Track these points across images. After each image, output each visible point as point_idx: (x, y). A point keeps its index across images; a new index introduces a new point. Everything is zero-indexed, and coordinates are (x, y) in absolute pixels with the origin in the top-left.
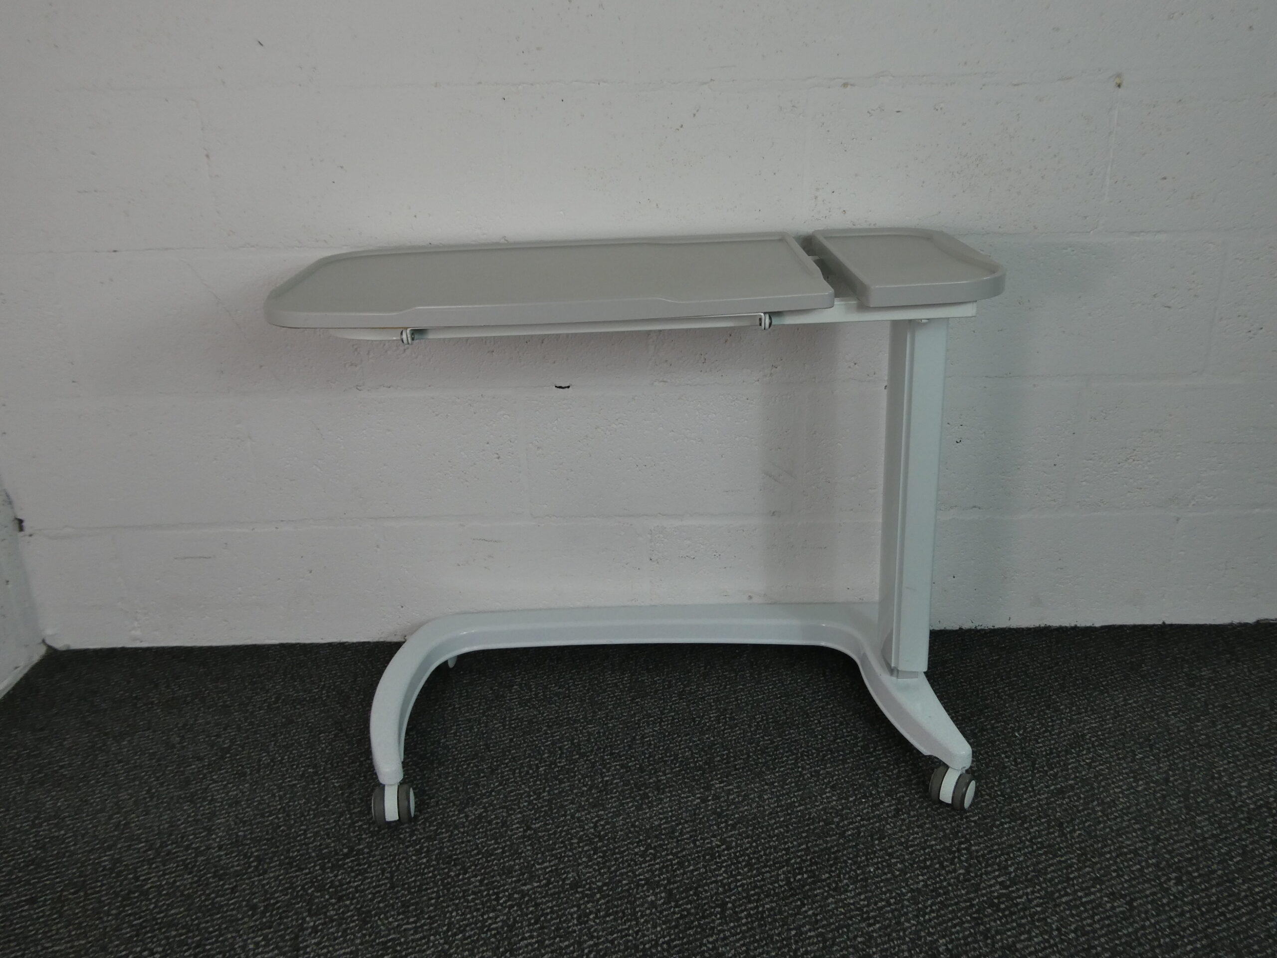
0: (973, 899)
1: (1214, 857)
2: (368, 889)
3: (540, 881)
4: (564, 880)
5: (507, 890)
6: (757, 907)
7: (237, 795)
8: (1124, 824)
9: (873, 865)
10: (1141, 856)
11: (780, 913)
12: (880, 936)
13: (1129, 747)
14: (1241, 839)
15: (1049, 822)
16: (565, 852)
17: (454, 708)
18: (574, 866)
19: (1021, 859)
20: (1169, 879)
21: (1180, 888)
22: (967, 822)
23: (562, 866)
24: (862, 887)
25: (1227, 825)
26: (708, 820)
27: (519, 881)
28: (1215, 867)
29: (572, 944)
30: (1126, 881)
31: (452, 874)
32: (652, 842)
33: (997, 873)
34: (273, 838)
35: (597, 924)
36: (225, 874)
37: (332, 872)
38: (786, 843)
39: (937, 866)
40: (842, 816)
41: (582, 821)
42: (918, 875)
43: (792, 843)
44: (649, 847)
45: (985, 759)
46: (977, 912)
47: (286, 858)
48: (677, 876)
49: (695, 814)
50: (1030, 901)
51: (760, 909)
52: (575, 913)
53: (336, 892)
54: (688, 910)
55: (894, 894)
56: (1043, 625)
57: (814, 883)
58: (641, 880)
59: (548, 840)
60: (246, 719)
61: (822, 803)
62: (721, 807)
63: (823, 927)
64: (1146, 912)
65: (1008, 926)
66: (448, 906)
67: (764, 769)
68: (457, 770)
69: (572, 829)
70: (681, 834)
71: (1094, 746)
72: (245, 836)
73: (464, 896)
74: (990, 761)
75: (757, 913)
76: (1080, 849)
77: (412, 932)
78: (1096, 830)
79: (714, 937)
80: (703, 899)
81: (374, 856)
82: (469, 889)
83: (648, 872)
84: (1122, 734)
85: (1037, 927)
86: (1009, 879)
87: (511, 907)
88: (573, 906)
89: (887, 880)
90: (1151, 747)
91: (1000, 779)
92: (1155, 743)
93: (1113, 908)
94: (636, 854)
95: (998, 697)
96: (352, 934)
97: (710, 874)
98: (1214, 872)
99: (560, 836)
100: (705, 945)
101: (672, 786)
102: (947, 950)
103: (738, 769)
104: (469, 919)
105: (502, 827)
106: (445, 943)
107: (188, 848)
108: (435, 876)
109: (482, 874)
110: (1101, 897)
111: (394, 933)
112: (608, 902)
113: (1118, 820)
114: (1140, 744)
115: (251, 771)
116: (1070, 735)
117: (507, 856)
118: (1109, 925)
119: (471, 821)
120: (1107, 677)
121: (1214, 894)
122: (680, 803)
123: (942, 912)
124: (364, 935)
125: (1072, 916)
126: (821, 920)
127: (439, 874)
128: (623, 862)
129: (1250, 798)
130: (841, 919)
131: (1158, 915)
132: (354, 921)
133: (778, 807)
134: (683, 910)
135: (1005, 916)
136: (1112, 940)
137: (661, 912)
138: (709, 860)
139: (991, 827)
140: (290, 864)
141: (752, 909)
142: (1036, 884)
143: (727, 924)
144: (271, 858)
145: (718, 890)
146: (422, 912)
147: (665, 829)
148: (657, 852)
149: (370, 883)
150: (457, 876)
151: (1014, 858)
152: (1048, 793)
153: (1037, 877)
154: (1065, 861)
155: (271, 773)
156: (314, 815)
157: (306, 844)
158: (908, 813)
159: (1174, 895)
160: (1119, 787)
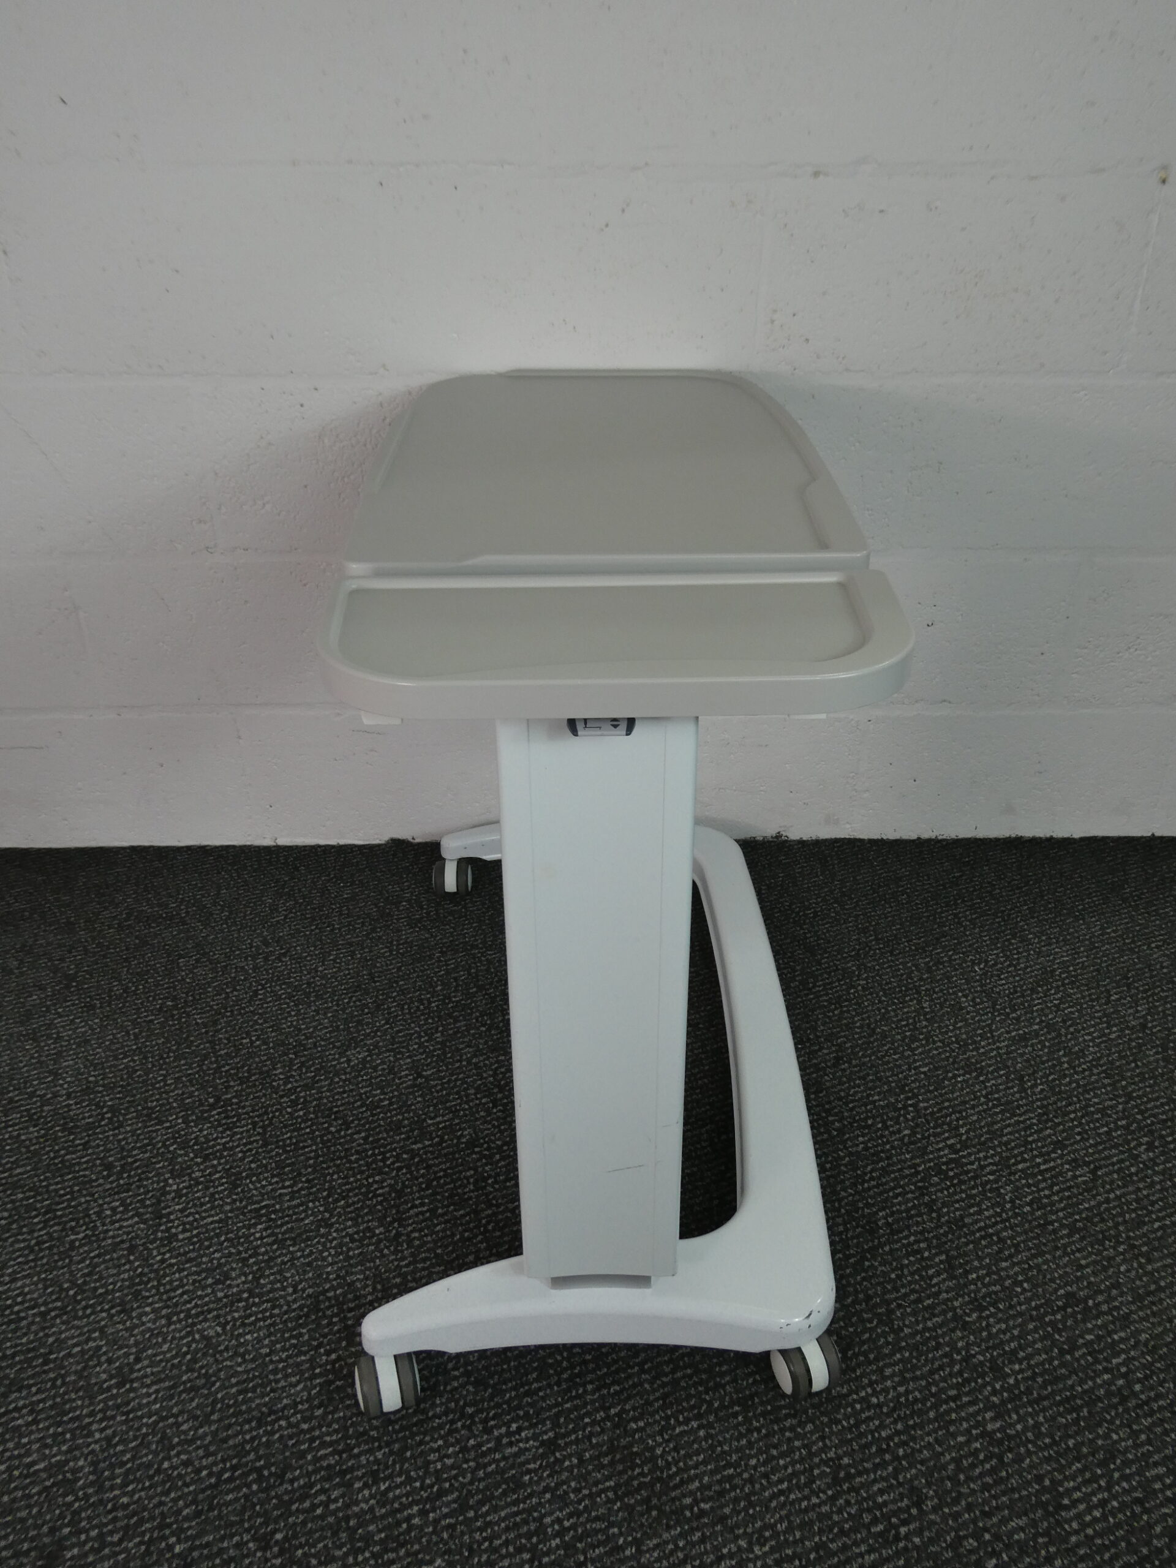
0: (919, 1165)
2: (238, 1146)
3: (432, 1139)
4: (459, 1138)
5: (395, 1149)
7: (86, 1032)
8: (1093, 1078)
10: (1110, 1116)
13: (1105, 986)
15: (1007, 1075)
16: (460, 1104)
18: (469, 1121)
19: (975, 1118)
20: (1140, 1144)
21: (1151, 1154)
22: (916, 1074)
23: (457, 1121)
27: (408, 1138)
29: (468, 1214)
30: (1091, 1146)
31: (333, 1129)
33: (947, 1135)
34: (129, 1084)
35: (496, 1190)
36: (76, 1127)
37: (196, 1126)
39: (880, 1125)
41: (480, 1068)
42: (858, 1136)
45: (939, 998)
46: (922, 1180)
47: (143, 1109)
50: (982, 1167)
52: (471, 1176)
53: (202, 1149)
56: (1013, 836)
59: (441, 1090)
60: (94, 939)
64: (1112, 1182)
65: (957, 1197)
66: (329, 1168)
68: (338, 1005)
69: (468, 1077)
71: (1063, 985)
72: (97, 1082)
73: (346, 1157)
74: (946, 1000)
76: (1042, 1107)
77: (288, 1198)
78: (1059, 1085)
81: (244, 1107)
82: (352, 1148)
84: (1098, 970)
85: (989, 1199)
86: (960, 1142)
87: (399, 1169)
88: (470, 1169)
90: (1128, 986)
91: (956, 1023)
92: (1134, 981)
93: (1075, 1177)
95: (958, 923)
96: (221, 1199)
99: (455, 1086)
104: (351, 1183)
105: (389, 1074)
106: (325, 1211)
107: (31, 1095)
108: (313, 1132)
109: (366, 1130)
110: (1062, 1165)
111: (268, 1199)
113: (1087, 1073)
114: (1115, 982)
115: (101, 1003)
116: (1038, 970)
117: (395, 1109)
118: (1069, 1197)
119: (353, 1067)
120: (1083, 900)
123: (884, 1180)
124: (234, 1201)
125: (1029, 1186)
127: (318, 1130)
131: (1124, 1186)
132: (223, 1184)
135: (953, 1185)
136: (1072, 1215)
139: (943, 1080)
140: (149, 1115)
142: (990, 1148)
144: (127, 1109)
146: (300, 1174)
149: (240, 1139)
150: (338, 1131)
151: (966, 1118)
152: (1009, 1039)
153: (991, 1140)
154: (1024, 1122)
155: (124, 1006)
156: (175, 1057)
157: (166, 1092)
158: (850, 1062)
159: (1144, 1163)
160: (1089, 1034)
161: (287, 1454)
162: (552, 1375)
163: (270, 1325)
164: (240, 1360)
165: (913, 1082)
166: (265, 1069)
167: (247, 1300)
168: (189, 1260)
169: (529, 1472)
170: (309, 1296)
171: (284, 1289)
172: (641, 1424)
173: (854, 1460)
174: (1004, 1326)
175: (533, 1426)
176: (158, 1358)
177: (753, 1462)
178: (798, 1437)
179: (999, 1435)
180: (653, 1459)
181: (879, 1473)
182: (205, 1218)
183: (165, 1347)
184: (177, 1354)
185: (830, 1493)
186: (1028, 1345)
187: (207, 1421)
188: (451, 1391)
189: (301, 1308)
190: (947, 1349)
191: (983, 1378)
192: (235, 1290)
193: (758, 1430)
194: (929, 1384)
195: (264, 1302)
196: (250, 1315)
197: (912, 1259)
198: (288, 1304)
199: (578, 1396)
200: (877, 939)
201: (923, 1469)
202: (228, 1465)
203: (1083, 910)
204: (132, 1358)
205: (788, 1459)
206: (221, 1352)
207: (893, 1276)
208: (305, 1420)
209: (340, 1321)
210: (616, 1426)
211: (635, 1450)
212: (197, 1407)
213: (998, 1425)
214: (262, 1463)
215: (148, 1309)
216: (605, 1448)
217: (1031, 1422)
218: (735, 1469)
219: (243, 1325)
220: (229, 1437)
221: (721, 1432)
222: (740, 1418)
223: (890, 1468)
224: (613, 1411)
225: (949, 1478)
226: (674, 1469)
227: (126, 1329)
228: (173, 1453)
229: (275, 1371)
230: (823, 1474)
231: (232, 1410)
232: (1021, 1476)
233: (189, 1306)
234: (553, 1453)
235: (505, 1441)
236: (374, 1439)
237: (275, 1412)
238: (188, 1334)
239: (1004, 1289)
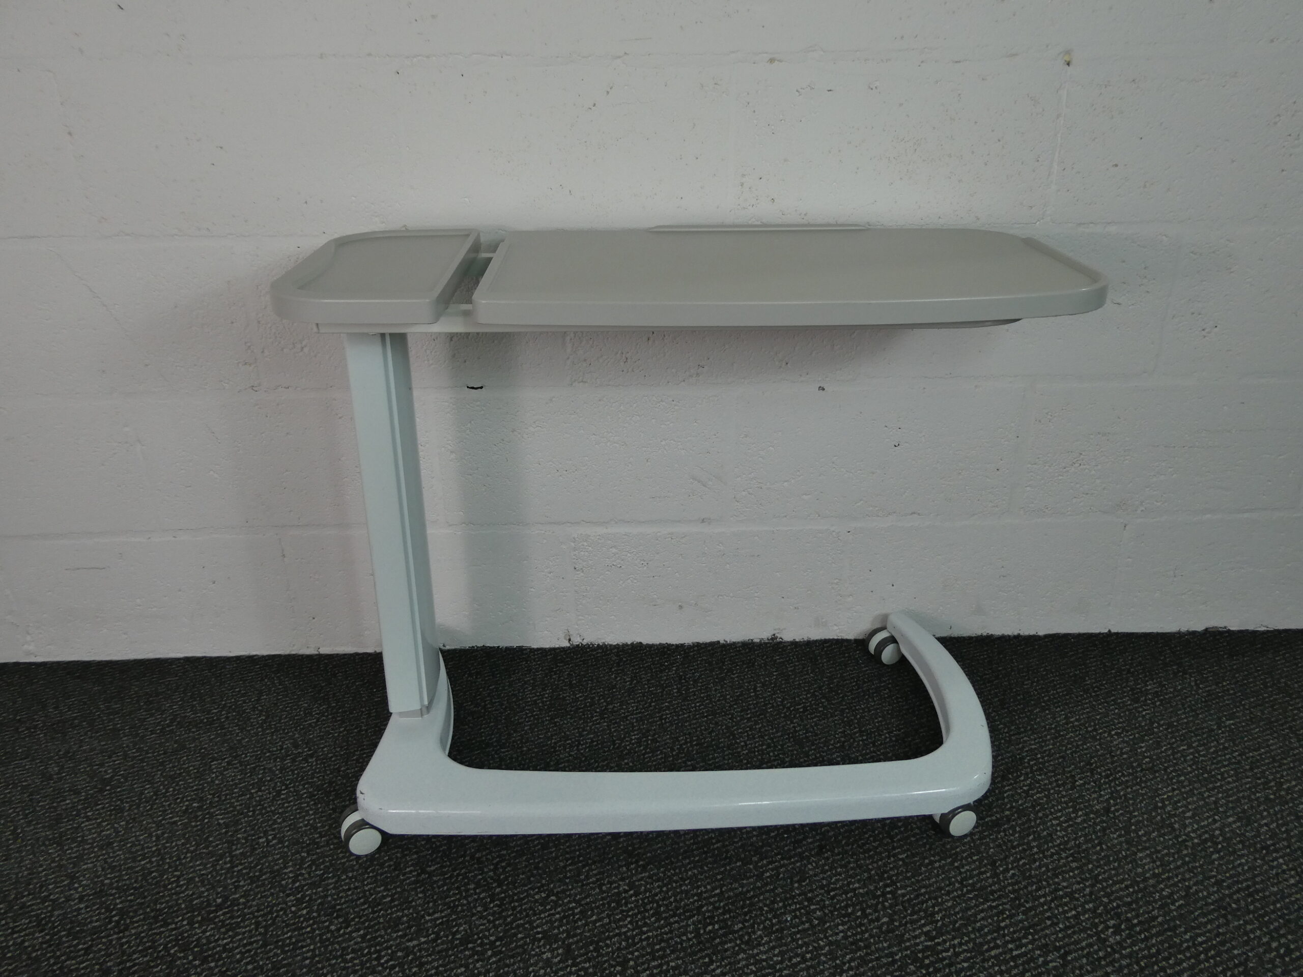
0: (896, 953)
1: (1155, 901)
2: (237, 948)
3: (428, 935)
4: (454, 934)
5: (391, 947)
6: (660, 965)
7: (110, 834)
8: (1061, 862)
9: (790, 912)
10: (1077, 899)
13: (1070, 772)
14: (1184, 880)
15: (981, 860)
16: (459, 900)
17: (361, 730)
18: (466, 916)
19: (950, 904)
20: (1107, 928)
21: (1118, 938)
22: (895, 861)
23: (454, 917)
24: (777, 939)
25: (1170, 863)
26: (618, 860)
27: (405, 935)
28: (1155, 912)
30: (1061, 930)
31: (333, 928)
32: (555, 887)
33: (923, 922)
34: (141, 887)
36: (82, 931)
37: (199, 927)
38: (698, 887)
39: (859, 914)
42: (838, 924)
43: (705, 887)
44: (551, 893)
47: (152, 911)
48: (578, 928)
50: (957, 955)
51: (665, 968)
53: (202, 952)
55: (811, 948)
56: (985, 634)
57: (725, 935)
58: (538, 933)
59: (443, 886)
60: (135, 744)
61: (741, 839)
69: (470, 872)
70: (587, 877)
71: (1032, 772)
72: (111, 884)
73: (342, 956)
76: (1014, 891)
78: (1030, 869)
80: (603, 956)
81: (250, 907)
82: (348, 947)
83: (547, 922)
84: (1063, 757)
86: (936, 929)
87: (393, 967)
88: (461, 966)
89: (805, 930)
90: (1092, 771)
92: (1097, 767)
93: (1046, 963)
94: (536, 901)
97: (614, 925)
98: (1155, 918)
99: (456, 881)
105: (395, 870)
107: (45, 899)
108: (313, 930)
109: (365, 928)
110: (1033, 950)
112: (499, 961)
113: (1055, 857)
114: (1080, 768)
115: (131, 806)
116: (1008, 758)
117: (396, 906)
119: (361, 864)
120: (1048, 692)
121: (1153, 945)
123: (862, 970)
127: (319, 929)
128: (520, 912)
129: (1194, 831)
134: (580, 970)
138: (614, 909)
139: (920, 867)
140: (155, 917)
141: (655, 967)
142: (965, 934)
144: (135, 911)
145: (621, 944)
147: (570, 871)
148: (559, 899)
149: (241, 940)
150: (338, 930)
151: (943, 903)
153: (965, 926)
154: (996, 907)
155: (151, 809)
156: (192, 858)
157: (177, 893)
158: (832, 851)
159: (1111, 947)
160: (1057, 818)
165: (891, 869)
166: (276, 868)
200: (861, 731)
203: (1049, 700)
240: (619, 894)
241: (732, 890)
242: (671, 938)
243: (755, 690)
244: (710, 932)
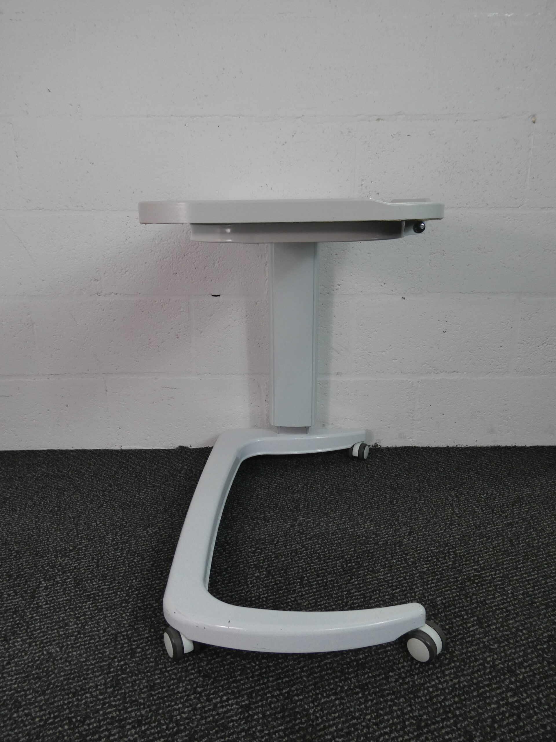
0: (458, 577)
2: (82, 567)
6: (323, 580)
9: (395, 559)
11: (337, 582)
12: (400, 595)
15: (503, 539)
19: (487, 557)
22: (454, 539)
24: (388, 570)
26: (295, 535)
31: (135, 561)
32: (259, 546)
33: (472, 564)
34: (28, 541)
35: (222, 587)
37: (61, 559)
38: (342, 548)
39: (435, 560)
40: (376, 534)
42: (424, 564)
43: (345, 547)
44: (257, 548)
45: (463, 508)
46: (461, 584)
48: (274, 563)
49: (287, 533)
50: (494, 579)
51: (325, 580)
53: (62, 569)
54: (280, 581)
55: (408, 574)
56: (496, 445)
57: (359, 568)
58: (252, 565)
60: (22, 484)
62: (303, 529)
63: (364, 590)
65: (481, 591)
66: (131, 577)
67: (329, 511)
68: (145, 510)
70: (278, 542)
71: (529, 503)
72: (11, 540)
73: (141, 572)
74: (467, 509)
75: (323, 582)
76: (524, 552)
77: (106, 590)
78: (533, 543)
79: (296, 595)
80: (289, 575)
81: (89, 551)
82: (145, 568)
83: (256, 561)
84: (547, 497)
85: (499, 592)
86: (480, 567)
89: (404, 567)
91: (473, 518)
93: (546, 583)
94: (250, 552)
95: (471, 479)
96: (69, 590)
97: (294, 563)
100: (290, 599)
101: (274, 519)
102: (442, 603)
103: (314, 511)
104: (143, 584)
105: (168, 538)
106: (126, 596)
108: (124, 562)
109: (154, 561)
110: (538, 577)
111: (96, 590)
112: (230, 576)
113: (547, 539)
115: (20, 509)
116: (515, 497)
118: (544, 592)
120: (535, 470)
122: (278, 527)
123: (439, 584)
124: (77, 591)
125: (521, 587)
126: (363, 587)
127: (127, 561)
128: (241, 556)
130: (375, 587)
132: (71, 584)
133: (338, 529)
134: (277, 581)
135: (478, 586)
136: (546, 600)
137: (263, 582)
138: (294, 556)
139: (468, 541)
140: (36, 554)
141: (320, 580)
142: (497, 570)
143: (304, 588)
144: (25, 552)
145: (299, 570)
146: (114, 580)
147: (268, 540)
148: (262, 551)
149: (84, 565)
150: (138, 562)
151: (483, 557)
152: (503, 525)
153: (497, 566)
154: (515, 559)
156: (55, 530)
157: (48, 545)
158: (417, 534)
160: (546, 522)
161: (88, 711)
162: (249, 673)
163: (88, 648)
164: (67, 664)
165: (452, 542)
166: (102, 535)
167: (76, 636)
168: (47, 617)
169: (232, 721)
170: (112, 634)
171: (98, 631)
172: (301, 697)
173: (429, 716)
174: (513, 651)
175: (236, 698)
176: (20, 663)
177: (368, 717)
178: (395, 704)
179: (516, 704)
180: (308, 715)
181: (445, 723)
182: (59, 599)
183: (26, 658)
184: (32, 661)
185: (415, 733)
186: (529, 660)
187: (44, 693)
188: (189, 680)
189: (107, 640)
190: (481, 661)
191: (504, 676)
192: (70, 631)
193: (372, 701)
194: (472, 679)
195: (85, 637)
196: (77, 643)
197: (458, 619)
198: (100, 638)
199: (264, 683)
200: (429, 485)
201: (472, 721)
202: (52, 716)
203: (536, 474)
204: (5, 663)
205: (389, 716)
206: (57, 660)
207: (447, 627)
208: (101, 694)
209: (128, 646)
210: (286, 698)
211: (297, 710)
212: (39, 687)
213: (515, 699)
214: (72, 715)
215: (19, 640)
216: (279, 709)
217: (535, 697)
218: (357, 720)
219: (73, 647)
220: (55, 702)
221: (349, 702)
222: (360, 695)
223: (452, 721)
224: (284, 691)
225: (488, 726)
226: (320, 720)
227: (5, 649)
228: (20, 710)
229: (88, 670)
230: (411, 724)
231: (58, 689)
232: (532, 725)
233: (43, 638)
234: (248, 712)
235: (219, 705)
236: (141, 704)
237: (84, 690)
238: (40, 651)
239: (512, 633)
240: (296, 550)
241: (361, 549)
242: (328, 569)
243: (367, 467)
244: (350, 566)
